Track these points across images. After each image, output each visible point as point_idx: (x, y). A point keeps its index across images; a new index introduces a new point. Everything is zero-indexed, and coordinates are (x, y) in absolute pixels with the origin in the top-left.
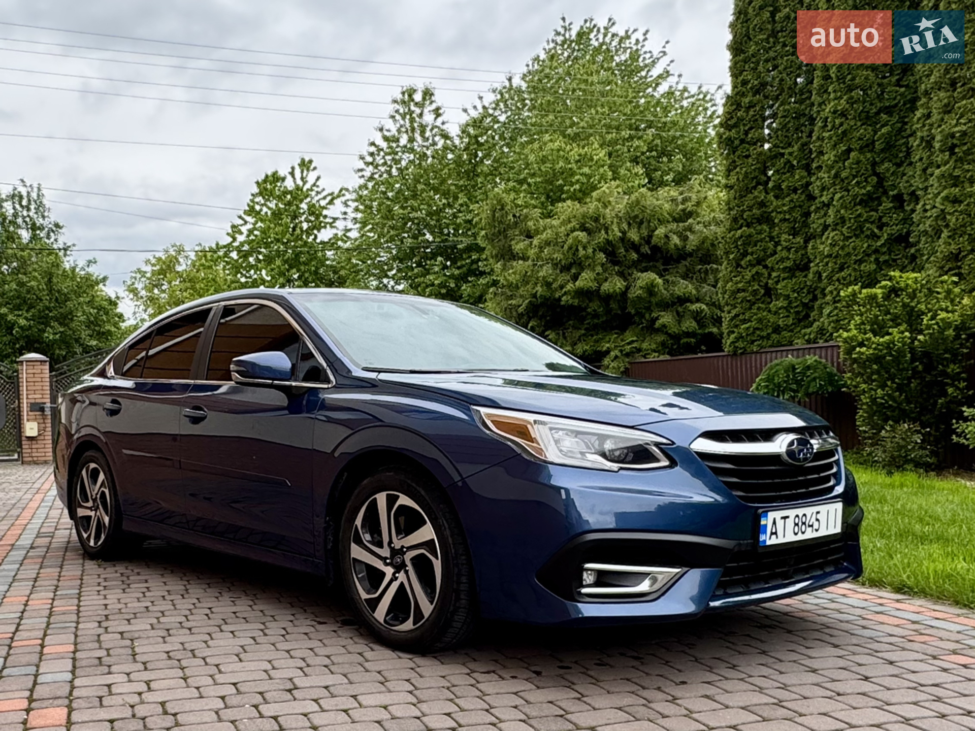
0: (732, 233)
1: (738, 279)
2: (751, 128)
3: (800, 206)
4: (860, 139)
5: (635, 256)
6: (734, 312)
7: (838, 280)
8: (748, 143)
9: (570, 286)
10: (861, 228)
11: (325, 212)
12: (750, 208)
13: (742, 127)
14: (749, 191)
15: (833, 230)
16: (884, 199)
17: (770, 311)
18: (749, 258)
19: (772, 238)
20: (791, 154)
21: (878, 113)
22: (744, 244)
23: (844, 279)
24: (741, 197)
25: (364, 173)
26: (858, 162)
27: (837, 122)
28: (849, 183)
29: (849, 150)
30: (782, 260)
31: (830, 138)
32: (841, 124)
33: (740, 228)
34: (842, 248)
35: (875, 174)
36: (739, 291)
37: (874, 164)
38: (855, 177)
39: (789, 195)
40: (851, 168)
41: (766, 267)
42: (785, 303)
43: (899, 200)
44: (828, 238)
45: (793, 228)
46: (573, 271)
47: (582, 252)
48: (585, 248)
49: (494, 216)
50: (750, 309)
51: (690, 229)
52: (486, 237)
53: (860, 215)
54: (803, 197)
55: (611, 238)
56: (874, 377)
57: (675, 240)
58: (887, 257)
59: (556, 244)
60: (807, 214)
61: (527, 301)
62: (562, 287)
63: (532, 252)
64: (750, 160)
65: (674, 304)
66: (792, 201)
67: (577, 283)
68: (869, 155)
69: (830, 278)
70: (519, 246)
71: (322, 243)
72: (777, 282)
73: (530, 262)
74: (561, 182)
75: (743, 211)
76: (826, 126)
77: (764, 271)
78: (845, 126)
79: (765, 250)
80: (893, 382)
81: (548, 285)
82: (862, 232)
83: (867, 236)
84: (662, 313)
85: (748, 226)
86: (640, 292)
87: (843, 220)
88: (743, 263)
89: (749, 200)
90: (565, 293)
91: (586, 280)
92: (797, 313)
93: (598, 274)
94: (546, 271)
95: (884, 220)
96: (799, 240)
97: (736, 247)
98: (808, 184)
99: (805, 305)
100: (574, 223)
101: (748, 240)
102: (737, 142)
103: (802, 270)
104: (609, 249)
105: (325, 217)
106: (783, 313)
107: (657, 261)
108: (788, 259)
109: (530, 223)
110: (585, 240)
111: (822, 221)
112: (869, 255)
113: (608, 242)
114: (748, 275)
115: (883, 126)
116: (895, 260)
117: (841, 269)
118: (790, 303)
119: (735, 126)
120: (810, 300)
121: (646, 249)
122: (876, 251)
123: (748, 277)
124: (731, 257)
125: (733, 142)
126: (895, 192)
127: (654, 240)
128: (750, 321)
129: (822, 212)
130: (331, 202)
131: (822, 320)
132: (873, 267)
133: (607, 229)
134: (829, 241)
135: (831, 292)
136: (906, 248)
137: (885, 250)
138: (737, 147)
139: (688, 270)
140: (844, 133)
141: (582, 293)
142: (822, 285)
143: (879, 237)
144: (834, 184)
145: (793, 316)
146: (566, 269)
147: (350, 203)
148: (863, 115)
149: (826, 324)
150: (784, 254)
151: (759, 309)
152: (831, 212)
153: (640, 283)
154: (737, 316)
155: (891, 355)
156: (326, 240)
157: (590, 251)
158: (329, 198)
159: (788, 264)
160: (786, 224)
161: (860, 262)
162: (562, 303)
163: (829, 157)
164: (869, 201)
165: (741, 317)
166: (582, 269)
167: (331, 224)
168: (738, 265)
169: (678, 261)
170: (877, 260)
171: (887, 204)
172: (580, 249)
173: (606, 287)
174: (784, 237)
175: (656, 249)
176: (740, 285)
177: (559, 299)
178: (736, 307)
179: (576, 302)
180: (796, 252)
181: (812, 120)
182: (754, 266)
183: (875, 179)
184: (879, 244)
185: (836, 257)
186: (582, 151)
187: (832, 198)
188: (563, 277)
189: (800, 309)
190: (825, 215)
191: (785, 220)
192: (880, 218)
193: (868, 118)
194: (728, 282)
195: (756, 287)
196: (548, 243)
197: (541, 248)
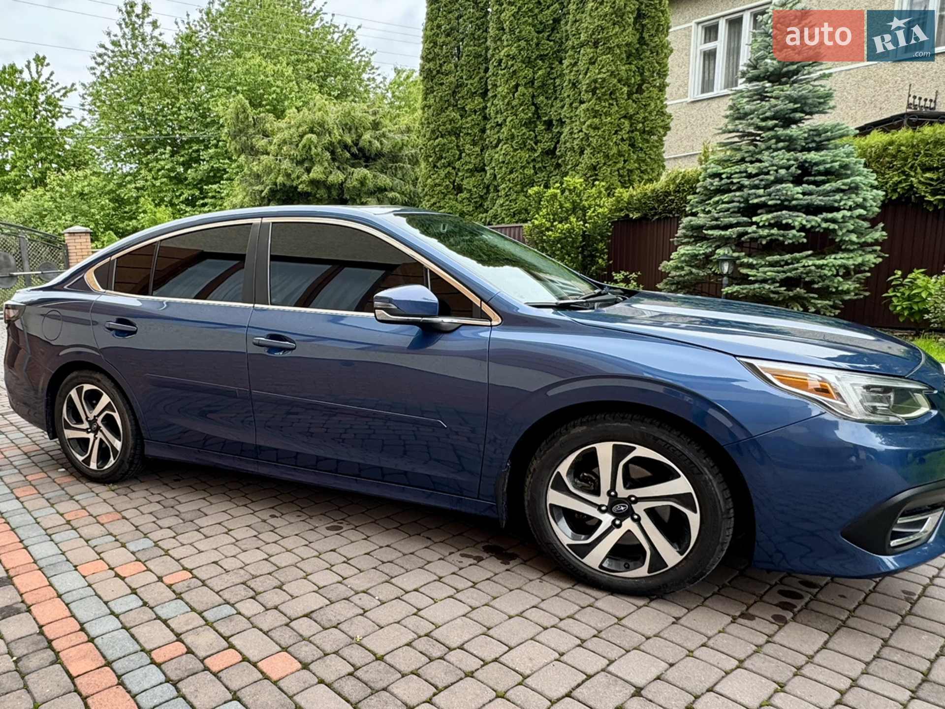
0: (432, 141)
1: (435, 176)
2: (444, 62)
3: (478, 124)
4: (525, 78)
5: (348, 155)
6: (433, 201)
7: (509, 180)
8: (442, 74)
9: (305, 177)
10: (524, 143)
11: (60, 103)
12: (444, 124)
13: (438, 62)
14: (443, 110)
15: (505, 144)
16: (538, 123)
17: (456, 200)
18: (443, 161)
19: (458, 146)
20: (472, 84)
21: (535, 59)
22: (440, 150)
23: (513, 179)
24: (438, 114)
25: (96, 71)
26: (524, 95)
27: (510, 63)
28: (517, 110)
29: (517, 86)
30: (466, 163)
31: (504, 75)
32: (512, 65)
33: (437, 138)
34: (512, 157)
35: (533, 104)
36: (436, 185)
37: (533, 96)
38: (521, 105)
39: (470, 116)
40: (520, 99)
41: (454, 168)
42: (468, 195)
43: (549, 124)
44: (501, 149)
45: (473, 140)
46: (306, 165)
47: (314, 150)
48: (316, 147)
49: (238, 117)
50: (444, 199)
51: (384, 135)
52: (228, 134)
53: (524, 134)
54: (480, 117)
55: (334, 140)
56: (558, 252)
57: (377, 144)
58: (540, 165)
59: (291, 143)
60: (483, 131)
61: (268, 188)
62: (298, 177)
63: (272, 148)
64: (444, 87)
65: (375, 192)
66: (473, 120)
67: (311, 175)
68: (530, 90)
69: (503, 179)
70: (261, 143)
71: (60, 130)
72: (462, 180)
73: (271, 157)
74: (262, 91)
75: (439, 125)
76: (500, 65)
77: (453, 171)
78: (515, 67)
79: (454, 156)
80: (569, 256)
81: (288, 175)
82: (525, 146)
83: (528, 149)
84: (369, 199)
85: (442, 137)
86: (355, 183)
87: (513, 137)
88: (438, 164)
89: (443, 118)
90: (301, 182)
91: (317, 173)
92: (476, 202)
93: (326, 168)
94: (286, 164)
95: (539, 138)
96: (477, 149)
97: (434, 152)
98: (485, 108)
99: (481, 197)
100: (304, 128)
101: (443, 148)
102: (435, 72)
103: (479, 171)
104: (331, 148)
105: (61, 107)
106: (466, 202)
107: (360, 159)
108: (470, 163)
109: (268, 125)
110: (316, 141)
111: (496, 136)
112: (528, 163)
113: (331, 144)
114: (443, 173)
115: (539, 69)
116: (545, 167)
117: (511, 172)
118: (471, 195)
119: (433, 59)
120: (485, 194)
121: (355, 150)
122: (534, 160)
123: (443, 175)
124: (431, 160)
125: (431, 72)
126: (546, 118)
127: (361, 143)
128: (443, 207)
129: (496, 130)
130: (65, 95)
131: (495, 208)
132: (532, 171)
133: (330, 133)
134: (503, 152)
135: (504, 189)
136: (551, 158)
137: (539, 159)
138: (434, 76)
139: (383, 167)
140: (514, 72)
141: (314, 183)
142: (495, 183)
143: (535, 151)
144: (507, 110)
145: (472, 205)
146: (300, 163)
147: (86, 96)
148: (527, 60)
149: (499, 212)
150: (467, 159)
151: (450, 199)
152: (504, 129)
153: (355, 176)
154: (435, 203)
155: (571, 237)
156: (64, 128)
157: (320, 150)
158: (63, 91)
159: (471, 166)
160: (468, 137)
161: (523, 167)
162: (299, 190)
163: (502, 90)
164: (530, 124)
165: (438, 205)
166: (313, 164)
167: (67, 114)
168: (435, 166)
169: (374, 160)
170: (534, 166)
171: (541, 127)
172: (312, 146)
173: (331, 178)
174: (467, 146)
175: (361, 150)
176: (437, 181)
177: (296, 188)
178: (433, 197)
179: (309, 190)
180: (476, 158)
181: (487, 60)
182: (446, 167)
183: (533, 108)
184: (536, 155)
185: (508, 163)
186: (276, 69)
187: (505, 120)
188: (299, 170)
189: (478, 200)
190: (498, 132)
191: (468, 134)
192: (536, 137)
193: (529, 62)
194: (427, 179)
195: (448, 183)
196: (284, 142)
197: (280, 147)
